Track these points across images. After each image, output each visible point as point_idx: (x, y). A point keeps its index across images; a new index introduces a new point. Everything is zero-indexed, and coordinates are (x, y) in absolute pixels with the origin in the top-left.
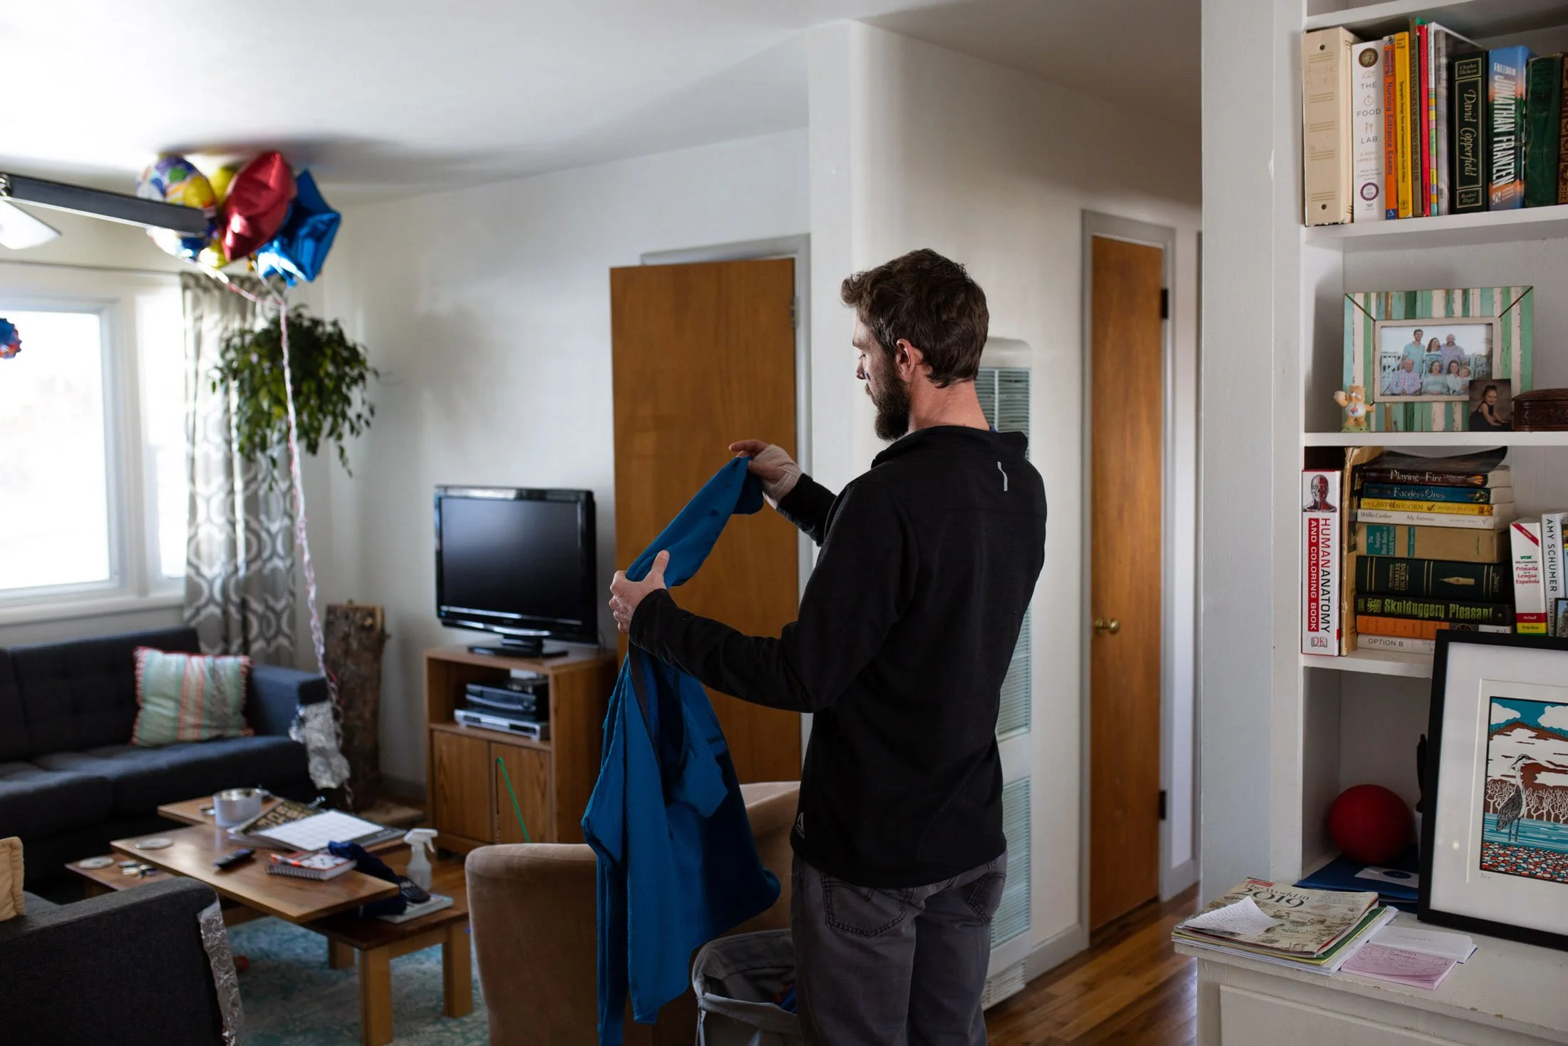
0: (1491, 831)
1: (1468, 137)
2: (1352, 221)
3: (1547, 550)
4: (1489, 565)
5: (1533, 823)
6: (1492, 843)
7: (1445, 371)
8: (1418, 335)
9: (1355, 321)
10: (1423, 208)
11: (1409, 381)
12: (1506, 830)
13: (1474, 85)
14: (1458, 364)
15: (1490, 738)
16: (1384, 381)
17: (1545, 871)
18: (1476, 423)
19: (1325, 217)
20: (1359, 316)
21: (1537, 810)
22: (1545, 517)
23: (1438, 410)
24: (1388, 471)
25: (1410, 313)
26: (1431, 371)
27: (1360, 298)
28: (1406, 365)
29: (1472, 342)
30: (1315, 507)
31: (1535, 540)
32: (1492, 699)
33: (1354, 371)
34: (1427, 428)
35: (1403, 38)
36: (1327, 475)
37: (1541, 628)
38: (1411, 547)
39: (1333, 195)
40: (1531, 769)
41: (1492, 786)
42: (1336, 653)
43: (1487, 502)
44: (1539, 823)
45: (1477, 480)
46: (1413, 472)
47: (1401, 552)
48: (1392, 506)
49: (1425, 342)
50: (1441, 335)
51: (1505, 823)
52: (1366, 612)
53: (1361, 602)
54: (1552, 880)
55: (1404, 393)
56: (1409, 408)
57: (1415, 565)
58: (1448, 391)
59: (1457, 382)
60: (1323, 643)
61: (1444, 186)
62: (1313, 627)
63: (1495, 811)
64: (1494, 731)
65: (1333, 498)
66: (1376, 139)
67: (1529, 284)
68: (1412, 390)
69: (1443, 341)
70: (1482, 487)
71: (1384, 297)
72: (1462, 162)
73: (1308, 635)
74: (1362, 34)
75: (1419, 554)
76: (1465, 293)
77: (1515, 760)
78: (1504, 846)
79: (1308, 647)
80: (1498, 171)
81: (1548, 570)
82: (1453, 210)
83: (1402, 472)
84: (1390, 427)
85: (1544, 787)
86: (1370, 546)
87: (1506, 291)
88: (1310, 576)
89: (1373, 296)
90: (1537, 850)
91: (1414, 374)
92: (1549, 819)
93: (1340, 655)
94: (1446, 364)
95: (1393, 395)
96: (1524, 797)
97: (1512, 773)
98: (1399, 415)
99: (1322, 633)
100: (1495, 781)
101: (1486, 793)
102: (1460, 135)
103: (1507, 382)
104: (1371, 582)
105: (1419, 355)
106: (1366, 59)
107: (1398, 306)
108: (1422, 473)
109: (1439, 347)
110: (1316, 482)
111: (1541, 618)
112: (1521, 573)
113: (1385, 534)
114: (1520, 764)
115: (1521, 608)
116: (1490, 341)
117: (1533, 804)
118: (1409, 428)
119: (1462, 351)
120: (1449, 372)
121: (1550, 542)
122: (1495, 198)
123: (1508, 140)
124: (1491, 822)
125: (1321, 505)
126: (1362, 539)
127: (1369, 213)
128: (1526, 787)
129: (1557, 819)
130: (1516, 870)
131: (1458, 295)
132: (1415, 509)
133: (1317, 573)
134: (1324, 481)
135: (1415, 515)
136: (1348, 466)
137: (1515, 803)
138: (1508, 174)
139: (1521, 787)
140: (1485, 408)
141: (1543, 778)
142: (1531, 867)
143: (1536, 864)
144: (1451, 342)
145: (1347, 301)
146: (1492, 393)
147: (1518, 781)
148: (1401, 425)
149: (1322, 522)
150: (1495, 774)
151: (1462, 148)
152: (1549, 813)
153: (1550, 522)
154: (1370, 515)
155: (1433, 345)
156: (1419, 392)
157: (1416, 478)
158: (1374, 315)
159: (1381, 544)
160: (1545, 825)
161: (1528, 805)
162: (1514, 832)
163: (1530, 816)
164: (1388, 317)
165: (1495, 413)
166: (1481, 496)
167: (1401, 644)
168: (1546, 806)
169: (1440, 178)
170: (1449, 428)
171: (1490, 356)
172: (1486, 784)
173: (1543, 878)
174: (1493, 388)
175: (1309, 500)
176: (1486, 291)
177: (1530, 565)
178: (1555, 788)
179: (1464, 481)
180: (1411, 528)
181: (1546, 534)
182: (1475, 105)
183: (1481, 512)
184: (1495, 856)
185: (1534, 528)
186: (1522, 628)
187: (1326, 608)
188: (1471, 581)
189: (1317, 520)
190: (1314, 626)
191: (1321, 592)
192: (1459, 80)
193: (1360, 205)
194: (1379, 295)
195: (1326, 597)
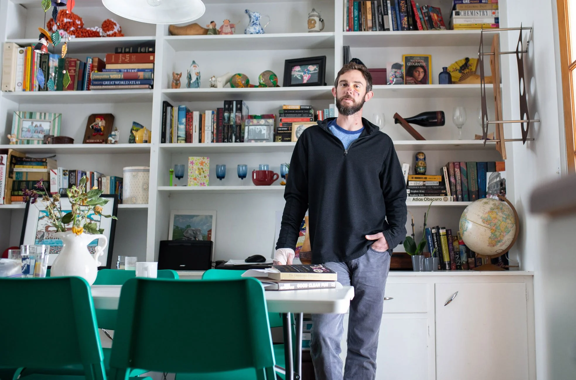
0: (37, 244)
2: (15, 91)
3: (59, 176)
4: (45, 180)
5: (47, 240)
8: (32, 123)
9: (16, 119)
10: (32, 89)
11: (29, 135)
12: (40, 243)
13: (46, 62)
14: (42, 131)
15: (39, 220)
16: (22, 134)
19: (7, 89)
20: (17, 117)
21: (48, 237)
23: (36, 141)
24: (23, 158)
25: (31, 117)
26: (35, 132)
27: (18, 113)
28: (29, 130)
29: (46, 126)
31: (56, 174)
32: (40, 211)
33: (15, 130)
34: (32, 144)
35: (30, 48)
36: (3, 155)
38: (27, 177)
39: (9, 83)
40: (47, 227)
41: (38, 232)
42: (2, 203)
43: (46, 166)
44: (48, 240)
45: (44, 160)
46: (29, 158)
47: (24, 179)
48: (23, 167)
49: (34, 125)
50: (38, 124)
51: (40, 241)
52: (14, 195)
53: (13, 193)
55: (27, 137)
56: (28, 140)
57: (28, 182)
58: (39, 137)
59: (41, 135)
61: (37, 85)
63: (38, 238)
64: (40, 218)
66: (22, 72)
67: (61, 113)
68: (30, 137)
69: (38, 125)
70: (45, 162)
71: (24, 113)
74: (21, 46)
75: (29, 179)
76: (45, 114)
81: (59, 182)
82: (39, 90)
83: (26, 158)
84: (23, 143)
85: (50, 231)
86: (16, 178)
87: (55, 114)
89: (21, 113)
91: (30, 133)
92: (50, 239)
93: (4, 204)
94: (39, 131)
95: (25, 138)
96: (45, 234)
97: (43, 228)
100: (39, 231)
101: (36, 234)
103: (53, 135)
104: (16, 188)
105: (32, 128)
106: (21, 52)
107: (28, 115)
109: (37, 127)
111: (56, 192)
112: (52, 182)
113: (20, 174)
114: (45, 226)
115: (52, 191)
116: (50, 126)
117: (47, 235)
118: (28, 144)
119: (43, 128)
120: (39, 133)
121: (59, 174)
122: (49, 88)
124: (37, 241)
125: (1, 163)
126: (14, 176)
127: (19, 89)
128: (46, 231)
129: (52, 238)
131: (43, 114)
132: (29, 168)
134: (2, 157)
135: (28, 169)
136: (9, 153)
137: (43, 236)
139: (45, 232)
140: (47, 142)
141: (50, 229)
144: (41, 126)
145: (14, 113)
146: (49, 139)
147: (44, 231)
148: (26, 142)
150: (39, 230)
152: (50, 237)
153: (59, 169)
154: (17, 169)
155: (36, 126)
156: (32, 137)
157: (30, 160)
158: (21, 117)
159: (19, 177)
162: (42, 243)
163: (46, 238)
164: (25, 118)
165: (50, 143)
166: (45, 164)
168: (50, 235)
169: (36, 83)
171: (50, 130)
172: (37, 232)
174: (50, 137)
176: (50, 114)
177: (54, 180)
178: (52, 231)
179: (41, 160)
180: (27, 173)
181: (59, 172)
182: (46, 67)
183: (45, 168)
185: (55, 171)
187: (0, 191)
192: (43, 60)
193: (17, 87)
194: (23, 112)
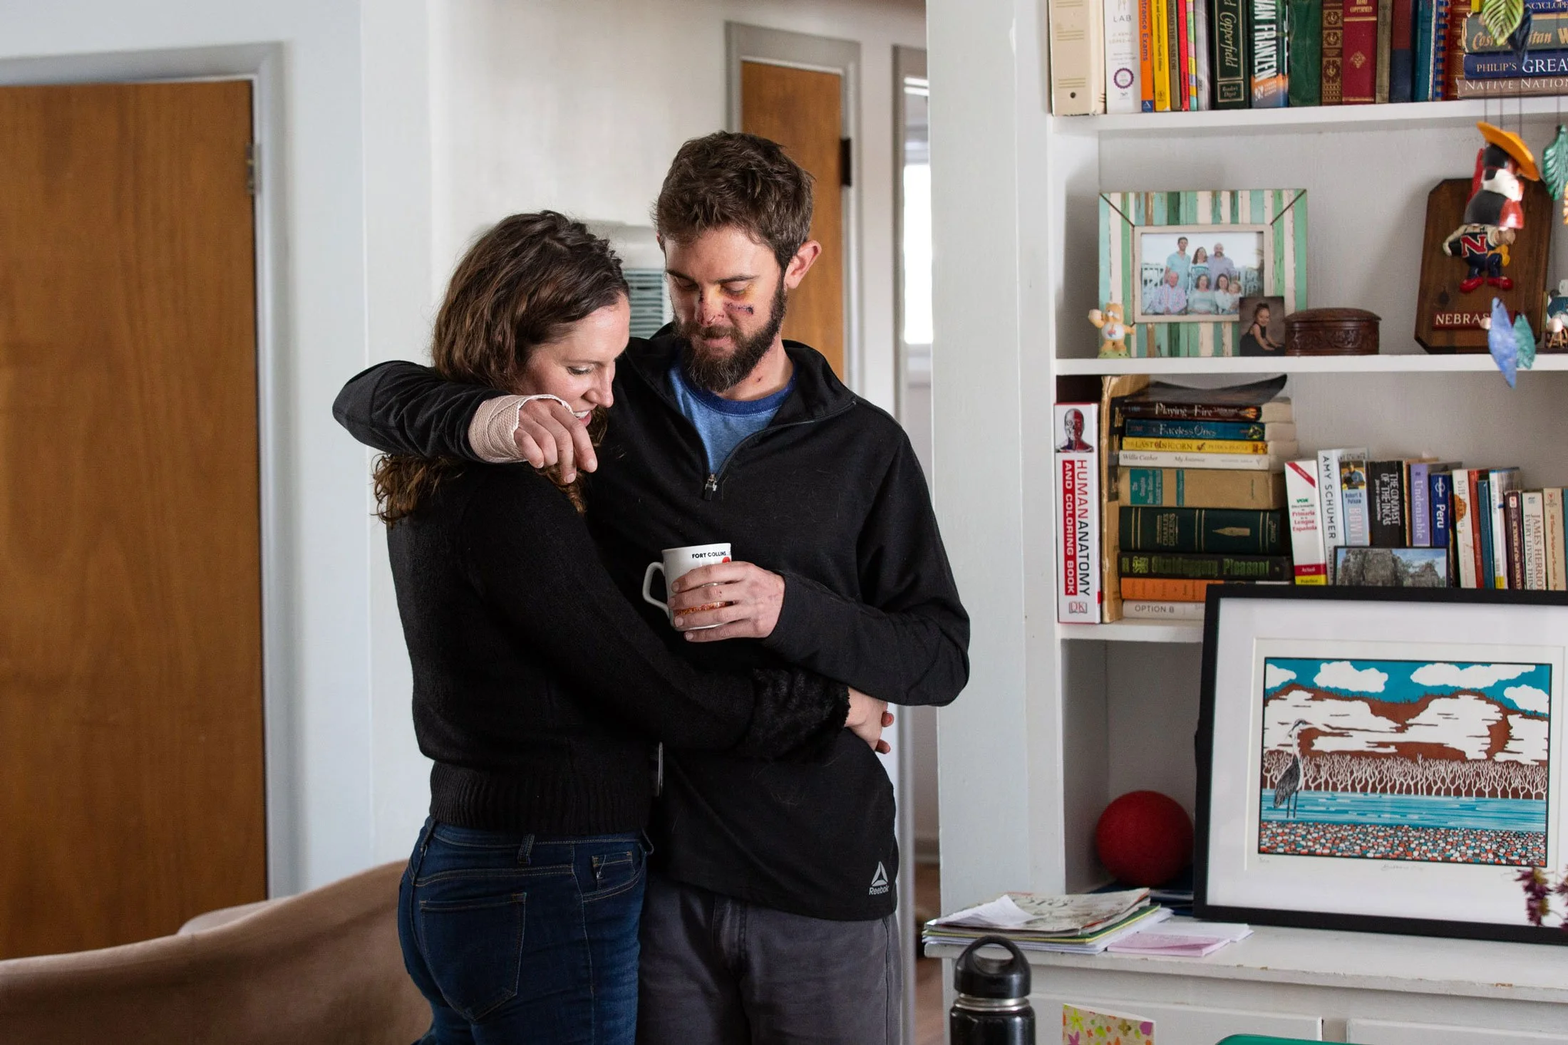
0: (1269, 809)
1: (1228, 23)
2: (1105, 112)
3: (1324, 491)
4: (1265, 511)
5: (1312, 794)
6: (1270, 822)
7: (1213, 286)
8: (1182, 242)
9: (1111, 226)
10: (1181, 102)
11: (1174, 298)
12: (1284, 806)
14: (1226, 280)
15: (1265, 704)
16: (1146, 297)
17: (1324, 846)
18: (1247, 347)
19: (1074, 106)
20: (1116, 219)
21: (1315, 779)
22: (1321, 454)
23: (1206, 332)
24: (1153, 404)
25: (1174, 217)
26: (1197, 286)
27: (1116, 199)
28: (1169, 280)
29: (1242, 253)
30: (1069, 447)
31: (1311, 481)
32: (1267, 660)
33: (1111, 286)
34: (1193, 353)
36: (1082, 408)
37: (1321, 580)
38: (1180, 495)
39: (1083, 82)
40: (1308, 737)
41: (1269, 758)
42: (1098, 620)
43: (1262, 439)
44: (1317, 794)
45: (1250, 413)
46: (1180, 406)
47: (1169, 500)
48: (1158, 445)
49: (1190, 252)
51: (1283, 799)
52: (1132, 574)
53: (1125, 560)
54: (1332, 855)
55: (1168, 312)
56: (1173, 329)
57: (1185, 515)
58: (1217, 309)
59: (1226, 299)
60: (1082, 609)
61: (1204, 78)
62: (1071, 591)
63: (1272, 785)
64: (1269, 696)
65: (1090, 436)
66: (1130, 18)
67: (1303, 187)
68: (1177, 309)
69: (1210, 252)
70: (1256, 421)
71: (1145, 198)
72: (1222, 50)
73: (1066, 600)
75: (1188, 503)
76: (1234, 195)
77: (1291, 726)
78: (1282, 824)
79: (1066, 616)
80: (1260, 63)
81: (1326, 514)
82: (1214, 105)
83: (1168, 405)
84: (1152, 351)
85: (1321, 754)
86: (1134, 495)
87: (1278, 194)
88: (1066, 530)
89: (1132, 197)
90: (1316, 823)
91: (1179, 290)
92: (1326, 789)
93: (1102, 622)
94: (1214, 277)
95: (1156, 314)
96: (1301, 766)
97: (1289, 741)
98: (1162, 338)
99: (1080, 597)
100: (1271, 753)
101: (1263, 766)
102: (1220, 20)
103: (1280, 300)
104: (1137, 540)
105: (1184, 268)
107: (1159, 209)
108: (1191, 406)
109: (1205, 259)
110: (1070, 417)
111: (1319, 569)
112: (1298, 518)
113: (1151, 481)
114: (1297, 730)
115: (1299, 558)
116: (1261, 252)
117: (1311, 773)
118: (1174, 352)
119: (1231, 264)
120: (1217, 287)
121: (1325, 482)
122: (1258, 93)
123: (1270, 29)
124: (1268, 799)
125: (1076, 444)
126: (1125, 486)
127: (1125, 101)
128: (1303, 756)
129: (1335, 788)
130: (1295, 850)
131: (1225, 198)
132: (1183, 449)
133: (1074, 525)
134: (1079, 416)
135: (1183, 455)
136: (1106, 398)
137: (1292, 774)
138: (1270, 67)
139: (1298, 756)
140: (1257, 329)
141: (1321, 744)
142: (1310, 844)
143: (1315, 840)
144: (1219, 253)
145: (1102, 202)
146: (1265, 313)
147: (1295, 750)
148: (1165, 348)
149: (1077, 465)
150: (1272, 745)
151: (1222, 34)
152: (1326, 782)
153: (1326, 459)
154: (1134, 457)
155: (1199, 255)
156: (1185, 311)
157: (1183, 412)
158: (1132, 219)
159: (1147, 492)
160: (1323, 796)
161: (1305, 775)
162: (1292, 807)
163: (1308, 787)
164: (1149, 222)
165: (1268, 336)
166: (1255, 432)
167: (1172, 610)
168: (1324, 775)
169: (1199, 68)
170: (1218, 352)
171: (1261, 270)
172: (1262, 756)
173: (1322, 855)
174: (1266, 306)
175: (1063, 440)
176: (1256, 192)
177: (1307, 510)
178: (1332, 754)
179: (1236, 415)
180: (1179, 472)
181: (1323, 473)
183: (1255, 450)
184: (1274, 836)
185: (1309, 466)
186: (1299, 580)
187: (1084, 567)
188: (1246, 532)
189: (1072, 463)
190: (1071, 589)
191: (1078, 548)
193: (1113, 92)
194: (1138, 196)
195: (1084, 553)
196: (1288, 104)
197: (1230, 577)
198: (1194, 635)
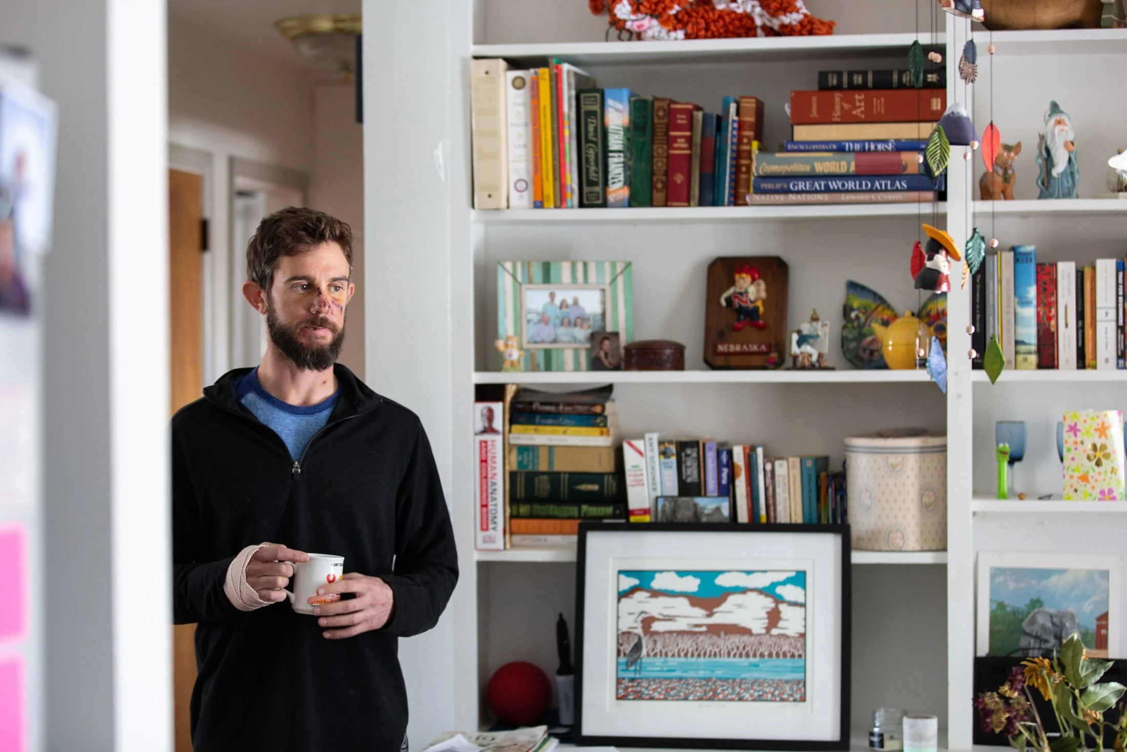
0: (623, 670)
1: (591, 152)
2: (508, 207)
3: (649, 460)
4: (609, 474)
5: (651, 660)
6: (623, 679)
7: (572, 324)
8: (552, 296)
9: (505, 284)
10: (561, 202)
11: (547, 332)
12: (632, 668)
13: (594, 113)
14: (580, 320)
15: (619, 600)
16: (529, 331)
17: (660, 693)
18: (596, 365)
19: (490, 204)
20: (508, 280)
21: (653, 650)
22: (647, 436)
23: (569, 355)
24: (531, 403)
25: (547, 279)
26: (562, 324)
27: (509, 265)
28: (544, 320)
29: (590, 303)
30: (485, 431)
31: (640, 453)
32: (620, 572)
33: (506, 324)
34: (561, 369)
35: (544, 72)
36: (493, 405)
37: (647, 519)
38: (551, 463)
39: (496, 188)
40: (647, 622)
41: (623, 636)
42: (502, 547)
43: (605, 426)
45: (598, 409)
46: (550, 404)
47: (543, 467)
48: (536, 430)
49: (557, 301)
51: (632, 663)
52: (517, 516)
53: (515, 507)
54: (665, 699)
55: (543, 342)
56: (548, 353)
57: (555, 477)
58: (575, 340)
59: (581, 334)
60: (491, 540)
61: (575, 186)
62: (484, 528)
63: (625, 655)
64: (623, 595)
65: (498, 424)
66: (525, 146)
67: (629, 260)
68: (550, 339)
69: (570, 301)
70: (602, 415)
71: (527, 265)
72: (588, 170)
73: (481, 535)
74: (514, 63)
75: (557, 468)
76: (585, 265)
77: (636, 616)
78: (632, 680)
79: (481, 545)
80: (613, 178)
81: (650, 476)
82: (581, 205)
83: (543, 404)
84: (534, 368)
85: (656, 633)
86: (520, 463)
87: (613, 265)
88: (481, 487)
89: (519, 265)
90: (654, 679)
91: (551, 326)
92: (661, 655)
93: (505, 549)
94: (573, 319)
95: (536, 342)
96: (644, 641)
97: (635, 625)
98: (541, 359)
99: (491, 532)
100: (624, 633)
101: (618, 642)
102: (586, 149)
103: (616, 335)
104: (521, 493)
105: (553, 313)
106: (518, 83)
107: (537, 272)
108: (557, 404)
109: (567, 307)
110: (485, 412)
111: (646, 512)
112: (632, 478)
113: (531, 454)
114: (641, 618)
115: (633, 504)
116: (604, 303)
117: (651, 646)
118: (548, 368)
119: (582, 309)
120: (575, 325)
121: (651, 454)
122: (611, 198)
123: (619, 156)
124: (622, 664)
125: (489, 430)
126: (513, 458)
127: (521, 201)
128: (645, 633)
129: (666, 655)
130: (641, 696)
131: (580, 266)
132: (553, 432)
133: (487, 484)
134: (490, 411)
135: (553, 437)
136: (509, 398)
137: (638, 647)
138: (619, 181)
139: (642, 634)
140: (602, 354)
141: (656, 626)
142: (651, 692)
143: (654, 690)
144: (576, 303)
145: (500, 269)
146: (607, 343)
147: (639, 631)
148: (542, 366)
149: (489, 443)
150: (624, 628)
151: (587, 159)
152: (661, 652)
153: (650, 439)
154: (519, 438)
155: (563, 304)
156: (555, 341)
157: (552, 409)
158: (520, 278)
159: (528, 461)
160: (659, 661)
161: (647, 647)
162: (638, 668)
163: (648, 655)
164: (530, 281)
165: (610, 357)
166: (601, 422)
167: (545, 540)
168: (659, 647)
169: (572, 180)
170: (577, 368)
171: (604, 314)
172: (618, 636)
173: (659, 699)
174: (607, 338)
175: (480, 425)
176: (600, 264)
177: (638, 473)
178: (664, 633)
179: (589, 410)
180: (551, 448)
181: (648, 448)
182: (596, 129)
183: (602, 433)
184: (626, 688)
185: (639, 444)
186: (633, 519)
187: (494, 512)
188: (596, 487)
189: (486, 442)
190: (485, 527)
191: (490, 499)
192: (584, 108)
193: (514, 195)
194: (523, 264)
195: (494, 503)
196: (630, 205)
197: (586, 517)
198: (569, 556)
